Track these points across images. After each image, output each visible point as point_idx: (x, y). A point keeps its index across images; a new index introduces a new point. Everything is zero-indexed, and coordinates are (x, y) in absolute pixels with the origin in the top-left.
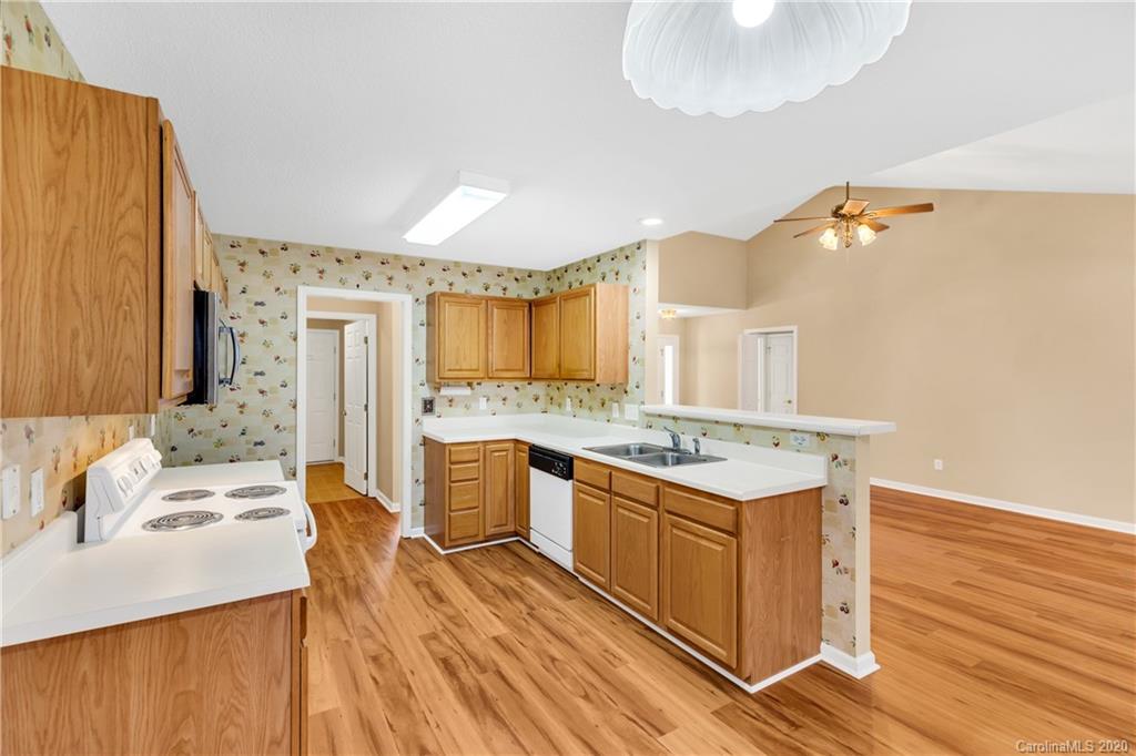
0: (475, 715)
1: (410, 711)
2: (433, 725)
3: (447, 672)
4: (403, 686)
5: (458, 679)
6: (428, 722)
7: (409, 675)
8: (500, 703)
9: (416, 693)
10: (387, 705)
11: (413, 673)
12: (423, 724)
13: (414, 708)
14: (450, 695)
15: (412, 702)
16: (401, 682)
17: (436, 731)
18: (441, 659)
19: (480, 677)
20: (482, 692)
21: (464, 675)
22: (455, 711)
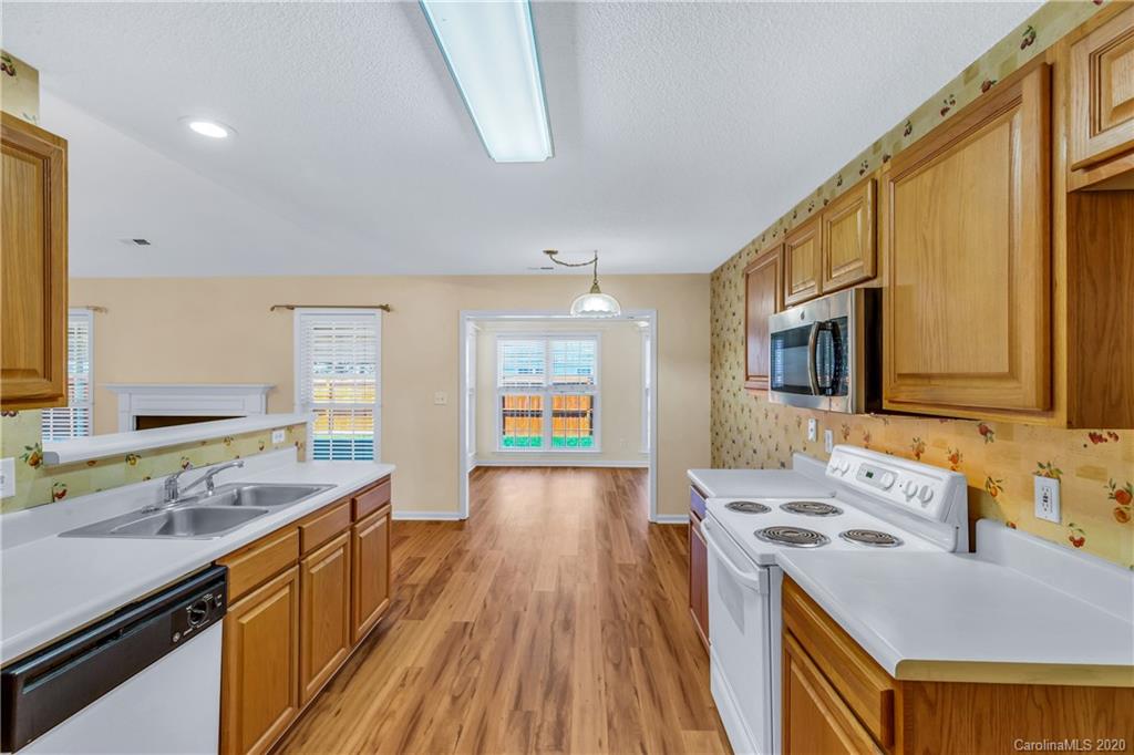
0: (567, 677)
1: (617, 701)
2: (602, 681)
3: (564, 730)
4: (615, 730)
5: (559, 715)
6: (606, 684)
7: (605, 743)
8: (541, 678)
9: (605, 715)
10: (636, 714)
11: (600, 744)
12: (610, 685)
13: (612, 701)
14: (576, 702)
15: (612, 708)
16: (616, 735)
17: (602, 676)
18: (561, 750)
19: (537, 708)
20: (546, 695)
21: (551, 718)
22: (580, 686)
